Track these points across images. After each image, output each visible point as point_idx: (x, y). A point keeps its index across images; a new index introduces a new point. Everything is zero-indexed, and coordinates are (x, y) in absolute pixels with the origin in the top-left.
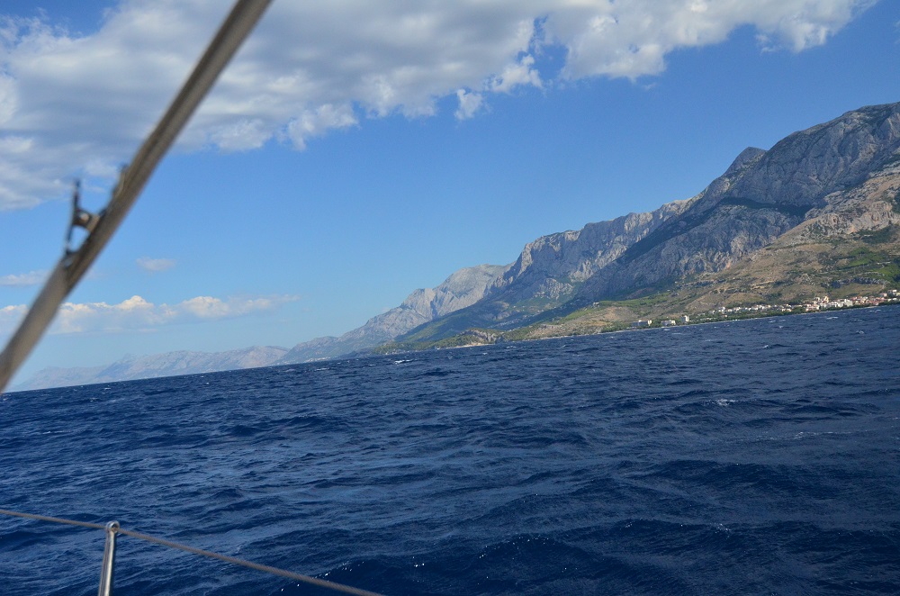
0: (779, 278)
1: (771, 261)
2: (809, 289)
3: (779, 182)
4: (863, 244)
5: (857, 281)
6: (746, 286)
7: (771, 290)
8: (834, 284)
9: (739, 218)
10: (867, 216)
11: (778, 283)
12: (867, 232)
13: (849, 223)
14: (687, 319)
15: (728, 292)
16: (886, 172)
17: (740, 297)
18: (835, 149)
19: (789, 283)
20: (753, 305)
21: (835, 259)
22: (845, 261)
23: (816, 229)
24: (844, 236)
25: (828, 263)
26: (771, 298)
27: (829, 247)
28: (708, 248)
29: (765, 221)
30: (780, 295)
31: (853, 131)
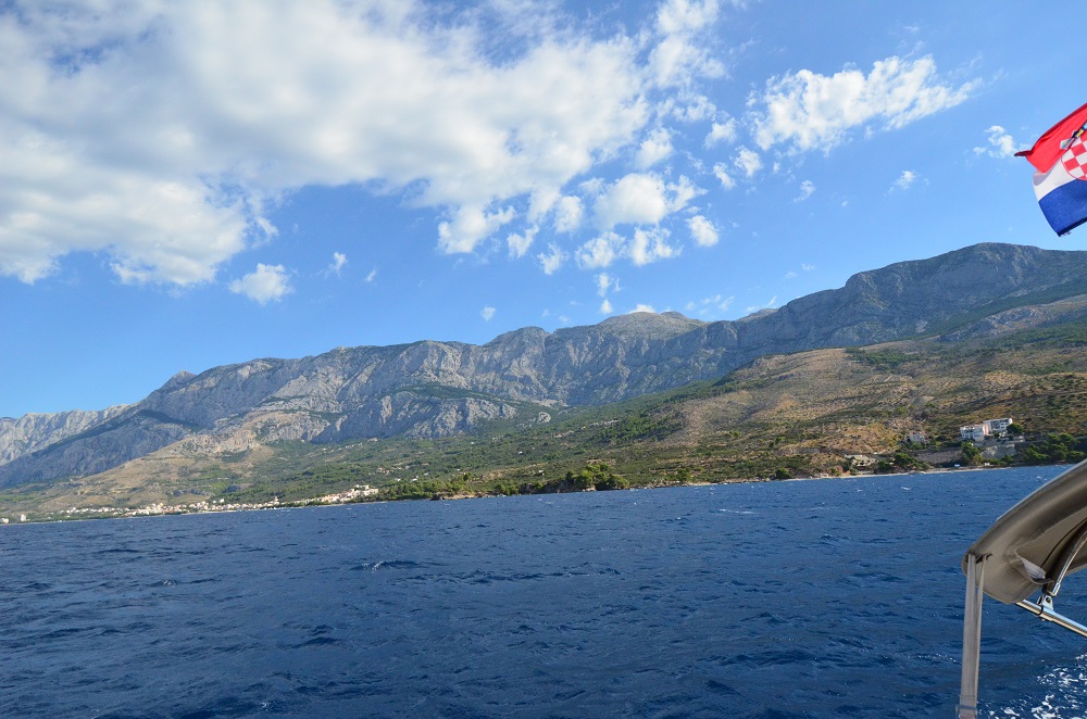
0: (136, 485)
1: (140, 469)
2: (153, 495)
3: (192, 403)
4: (220, 461)
5: (192, 492)
6: (105, 491)
7: (126, 495)
8: (177, 494)
9: (147, 428)
10: (231, 440)
11: (134, 489)
12: (229, 453)
13: (216, 444)
14: (23, 518)
15: (88, 494)
16: (262, 408)
17: (95, 499)
18: (240, 385)
19: (142, 489)
20: (101, 507)
21: (191, 472)
22: (197, 475)
23: (189, 446)
24: (210, 455)
25: (185, 475)
26: (121, 502)
27: (190, 462)
28: (112, 451)
29: (168, 434)
30: (129, 499)
31: (255, 374)
